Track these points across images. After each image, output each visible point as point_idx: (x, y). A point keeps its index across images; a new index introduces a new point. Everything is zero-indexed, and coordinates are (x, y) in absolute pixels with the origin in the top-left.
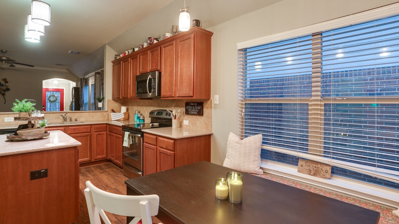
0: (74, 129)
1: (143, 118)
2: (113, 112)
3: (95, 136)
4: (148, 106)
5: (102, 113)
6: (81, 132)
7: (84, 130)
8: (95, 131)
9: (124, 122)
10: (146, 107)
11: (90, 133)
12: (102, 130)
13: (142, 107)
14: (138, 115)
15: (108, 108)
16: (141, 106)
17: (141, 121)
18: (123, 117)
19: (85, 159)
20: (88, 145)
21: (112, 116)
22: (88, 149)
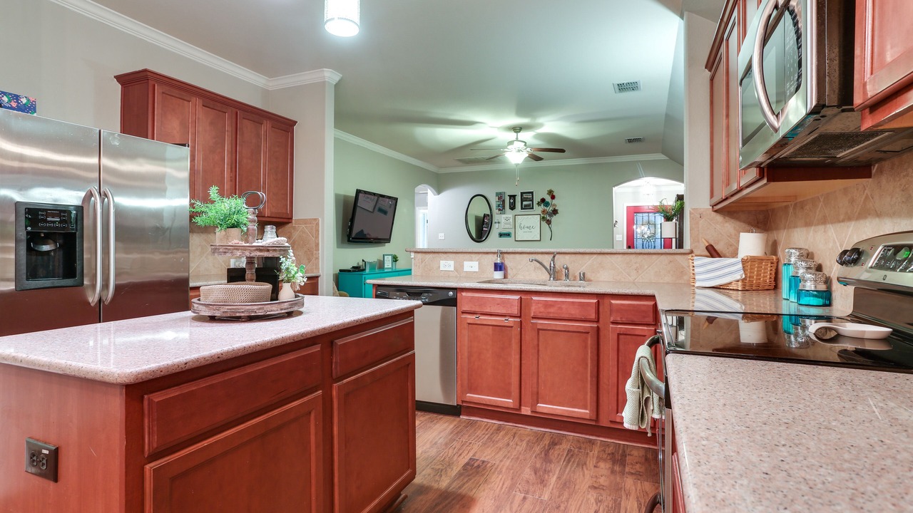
0: (547, 305)
1: (822, 287)
2: (712, 256)
3: (613, 337)
4: (849, 218)
5: (670, 257)
6: (566, 316)
7: (575, 312)
8: (612, 319)
9: (744, 297)
10: (838, 226)
11: (595, 325)
12: (636, 320)
13: (821, 228)
14: (797, 268)
15: (695, 240)
16: (818, 224)
17: (805, 300)
18: (739, 277)
19: (576, 410)
20: (587, 364)
21: (697, 270)
22: (589, 378)
